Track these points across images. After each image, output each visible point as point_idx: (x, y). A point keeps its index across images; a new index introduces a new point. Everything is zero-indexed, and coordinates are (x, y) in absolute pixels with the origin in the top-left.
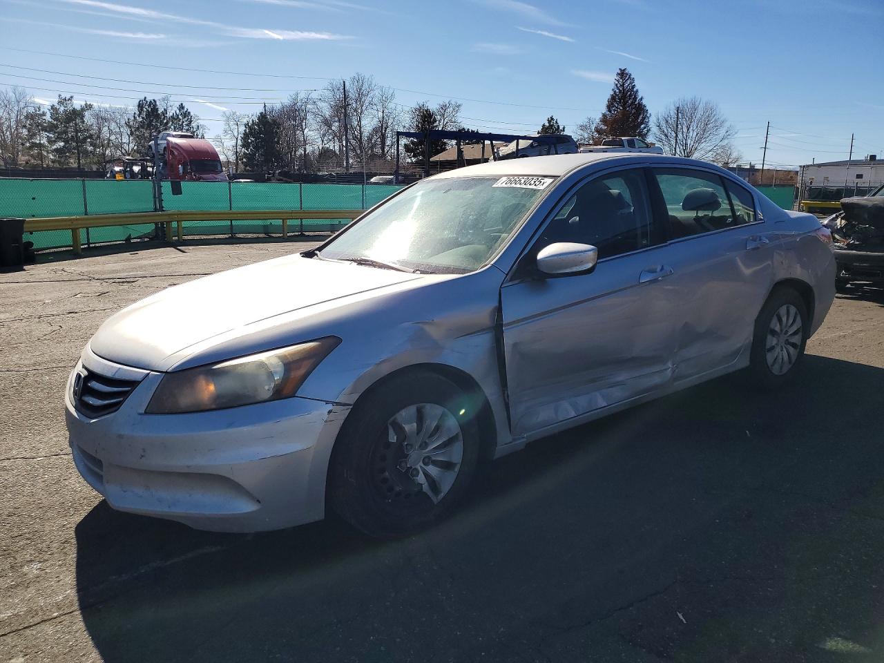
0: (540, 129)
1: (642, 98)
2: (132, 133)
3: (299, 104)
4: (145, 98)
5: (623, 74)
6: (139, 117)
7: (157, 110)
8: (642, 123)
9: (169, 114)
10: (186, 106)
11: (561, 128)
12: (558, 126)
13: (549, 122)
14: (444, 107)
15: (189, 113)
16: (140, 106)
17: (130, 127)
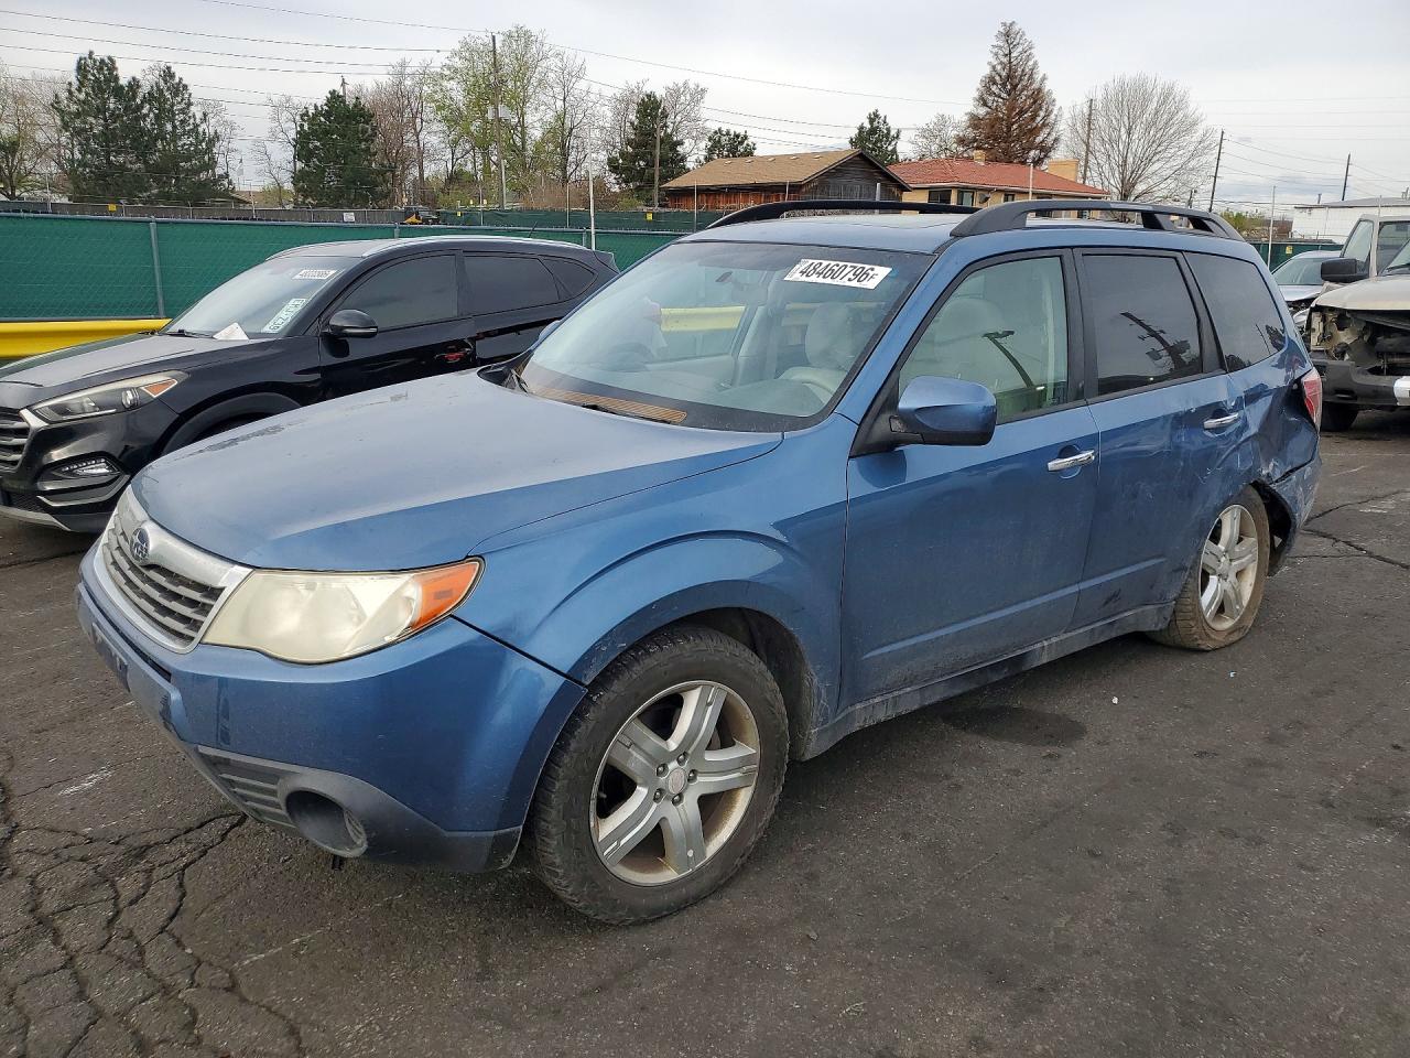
0: (854, 133)
1: (1044, 79)
2: (66, 126)
3: (408, 82)
4: (91, 53)
5: (1008, 35)
6: (79, 90)
7: (116, 78)
8: (1044, 125)
9: (145, 89)
10: (179, 72)
11: (893, 133)
12: (888, 130)
13: (871, 121)
14: (675, 93)
15: (185, 87)
16: (81, 68)
17: (61, 112)
